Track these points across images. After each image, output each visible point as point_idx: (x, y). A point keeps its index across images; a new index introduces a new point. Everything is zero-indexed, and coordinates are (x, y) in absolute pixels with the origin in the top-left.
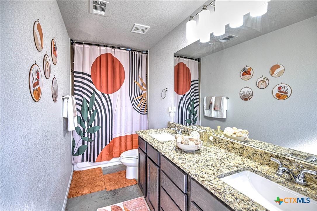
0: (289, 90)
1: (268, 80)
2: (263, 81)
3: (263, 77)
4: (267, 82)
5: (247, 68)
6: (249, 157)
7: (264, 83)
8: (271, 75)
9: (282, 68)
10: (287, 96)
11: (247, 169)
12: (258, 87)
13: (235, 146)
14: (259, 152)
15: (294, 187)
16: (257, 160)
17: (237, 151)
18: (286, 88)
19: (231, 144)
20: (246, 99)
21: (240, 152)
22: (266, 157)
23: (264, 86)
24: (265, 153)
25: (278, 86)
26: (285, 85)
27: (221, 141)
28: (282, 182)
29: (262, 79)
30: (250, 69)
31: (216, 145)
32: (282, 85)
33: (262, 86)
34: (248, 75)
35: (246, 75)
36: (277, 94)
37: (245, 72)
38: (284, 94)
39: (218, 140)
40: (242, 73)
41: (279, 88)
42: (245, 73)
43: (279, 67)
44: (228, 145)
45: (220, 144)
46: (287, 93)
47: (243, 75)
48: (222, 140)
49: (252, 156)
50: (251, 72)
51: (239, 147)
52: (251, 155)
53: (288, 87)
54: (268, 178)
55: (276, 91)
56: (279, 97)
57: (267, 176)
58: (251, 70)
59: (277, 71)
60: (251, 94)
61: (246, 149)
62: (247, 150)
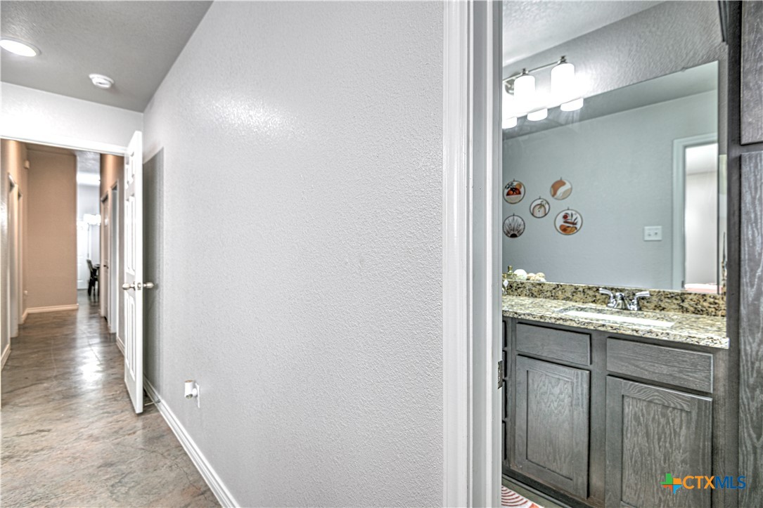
0: (579, 221)
1: (548, 204)
2: (541, 205)
3: (540, 199)
4: (547, 206)
5: (515, 183)
6: (567, 299)
7: (543, 209)
8: (553, 196)
9: (567, 186)
10: (576, 228)
11: (573, 309)
12: (533, 215)
13: (545, 288)
14: (581, 289)
15: (631, 313)
16: (578, 299)
17: (549, 294)
18: (574, 217)
19: (538, 287)
20: (514, 236)
21: (553, 294)
22: (591, 293)
23: (541, 214)
24: (589, 288)
25: (563, 214)
26: (574, 212)
27: (520, 286)
28: (618, 312)
29: (539, 202)
30: (520, 185)
31: (511, 293)
32: (569, 212)
33: (539, 213)
34: (517, 194)
35: (513, 194)
36: (561, 226)
37: (512, 189)
38: (571, 226)
39: (515, 285)
40: (506, 191)
41: (565, 217)
42: (512, 192)
43: (563, 184)
44: (534, 288)
45: (519, 290)
46: (576, 224)
47: (508, 194)
48: (522, 284)
49: (571, 297)
50: (522, 190)
51: (551, 288)
52: (569, 295)
53: (578, 215)
54: (600, 312)
55: (560, 221)
56: (564, 230)
57: (599, 310)
58: (521, 187)
59: (561, 191)
60: (522, 227)
61: (562, 288)
62: (564, 290)
